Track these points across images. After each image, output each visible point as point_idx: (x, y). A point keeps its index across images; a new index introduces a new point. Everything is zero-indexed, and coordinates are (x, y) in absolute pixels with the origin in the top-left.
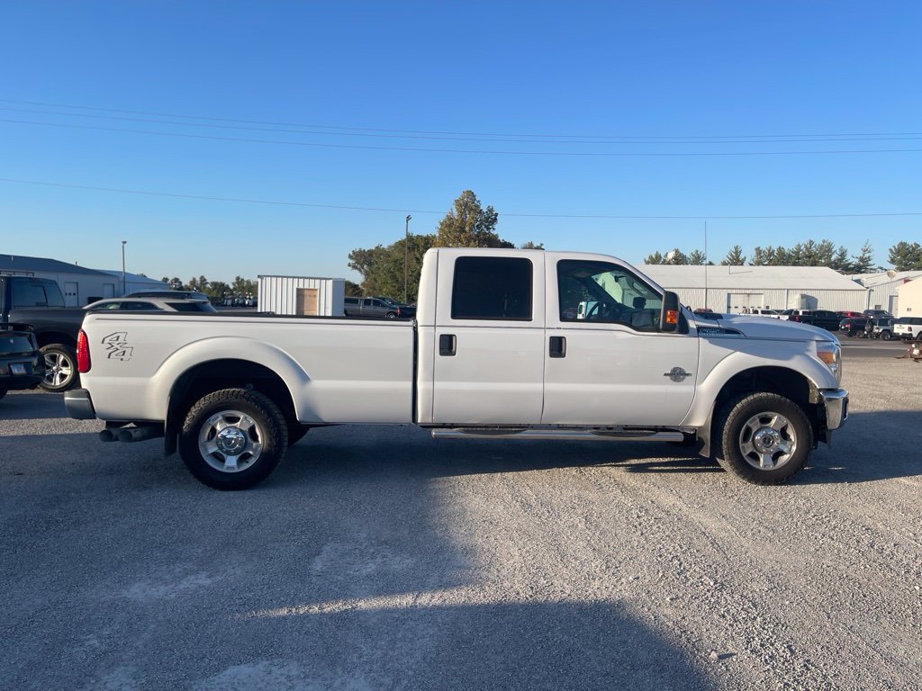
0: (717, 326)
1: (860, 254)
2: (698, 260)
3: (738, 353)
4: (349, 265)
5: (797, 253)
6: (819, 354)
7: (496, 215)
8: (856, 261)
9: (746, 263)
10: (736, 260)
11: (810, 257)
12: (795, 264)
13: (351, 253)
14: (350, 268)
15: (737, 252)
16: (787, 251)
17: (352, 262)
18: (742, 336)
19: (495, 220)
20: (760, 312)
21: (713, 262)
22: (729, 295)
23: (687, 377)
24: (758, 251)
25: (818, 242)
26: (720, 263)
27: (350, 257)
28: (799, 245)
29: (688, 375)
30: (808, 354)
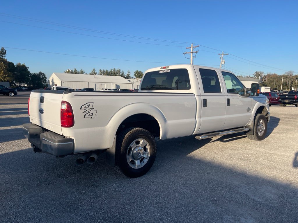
1: (127, 73)
2: (82, 72)
5: (111, 72)
7: (6, 51)
8: (126, 75)
9: (97, 74)
10: (94, 73)
11: (115, 73)
12: (111, 75)
15: (94, 71)
16: (108, 71)
19: (5, 53)
20: (107, 90)
21: (87, 73)
22: (95, 84)
23: (250, 110)
24: (100, 71)
25: (117, 69)
26: (89, 74)
28: (112, 70)
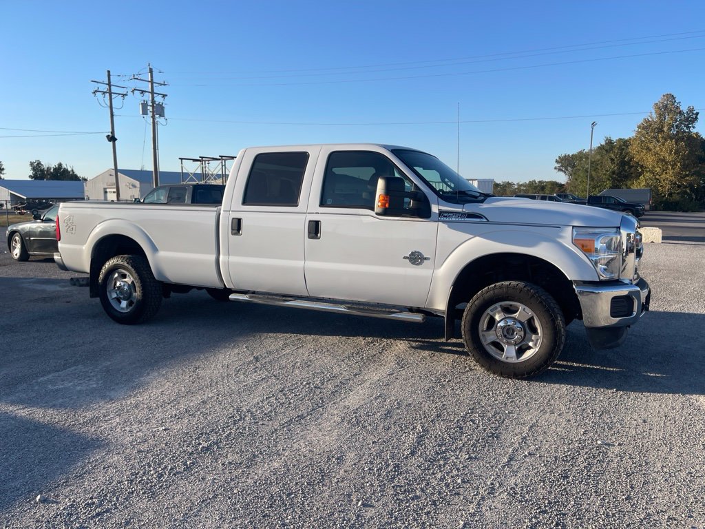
0: (460, 210)
3: (478, 239)
4: (556, 168)
6: (575, 242)
13: (558, 159)
14: (557, 170)
17: (558, 165)
18: (485, 220)
19: (696, 119)
23: (425, 261)
27: (557, 161)
29: (425, 259)
30: (560, 240)
